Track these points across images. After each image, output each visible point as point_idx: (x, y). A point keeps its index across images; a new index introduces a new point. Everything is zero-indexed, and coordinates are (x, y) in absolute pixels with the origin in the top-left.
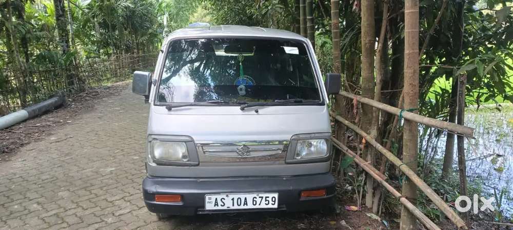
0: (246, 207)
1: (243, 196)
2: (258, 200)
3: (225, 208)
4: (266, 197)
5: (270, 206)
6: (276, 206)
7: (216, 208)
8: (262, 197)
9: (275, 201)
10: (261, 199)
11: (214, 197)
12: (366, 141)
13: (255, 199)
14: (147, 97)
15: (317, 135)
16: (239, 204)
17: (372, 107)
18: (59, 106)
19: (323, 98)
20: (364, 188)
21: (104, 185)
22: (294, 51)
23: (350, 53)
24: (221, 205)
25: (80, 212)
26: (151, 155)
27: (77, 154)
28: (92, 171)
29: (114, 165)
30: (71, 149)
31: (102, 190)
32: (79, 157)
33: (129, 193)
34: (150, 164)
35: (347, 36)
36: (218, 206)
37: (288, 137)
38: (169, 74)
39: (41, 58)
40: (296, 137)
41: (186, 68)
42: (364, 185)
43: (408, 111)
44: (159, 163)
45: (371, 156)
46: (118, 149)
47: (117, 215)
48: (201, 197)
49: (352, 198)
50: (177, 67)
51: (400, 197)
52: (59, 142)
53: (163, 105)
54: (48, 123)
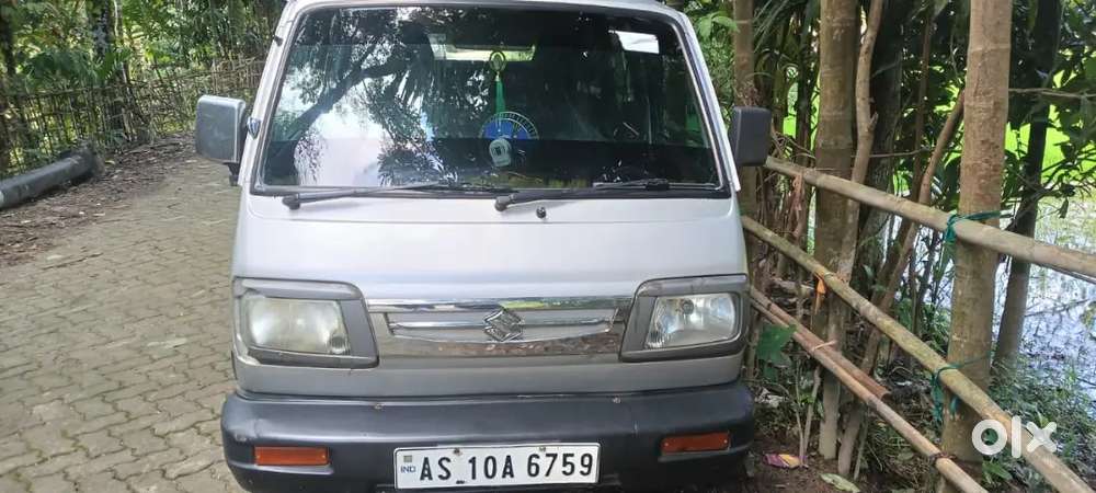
0: (508, 481)
1: (500, 453)
2: (544, 462)
3: (451, 483)
4: (565, 456)
5: (577, 478)
6: (592, 478)
7: (426, 484)
8: (555, 456)
9: (590, 466)
10: (551, 458)
11: (418, 456)
12: (828, 289)
13: (534, 460)
14: (235, 169)
15: (708, 281)
16: (490, 473)
17: (844, 198)
18: (81, 178)
19: (725, 177)
20: (815, 408)
21: (153, 385)
22: (646, 44)
23: (767, 56)
24: (441, 477)
25: (78, 466)
26: (241, 333)
27: (100, 299)
28: (128, 347)
29: (188, 330)
30: (89, 286)
31: (145, 400)
32: (106, 306)
33: (213, 412)
34: (241, 359)
35: (763, 16)
36: (431, 478)
37: (627, 288)
38: (309, 105)
39: (44, 65)
40: (650, 288)
41: (361, 89)
42: (816, 401)
43: (971, 218)
44: (266, 357)
45: (838, 328)
46: (202, 288)
47: (173, 476)
48: (384, 455)
49: (783, 431)
50: (334, 86)
51: (937, 457)
52: (64, 266)
53: (275, 194)
54: (50, 219)
